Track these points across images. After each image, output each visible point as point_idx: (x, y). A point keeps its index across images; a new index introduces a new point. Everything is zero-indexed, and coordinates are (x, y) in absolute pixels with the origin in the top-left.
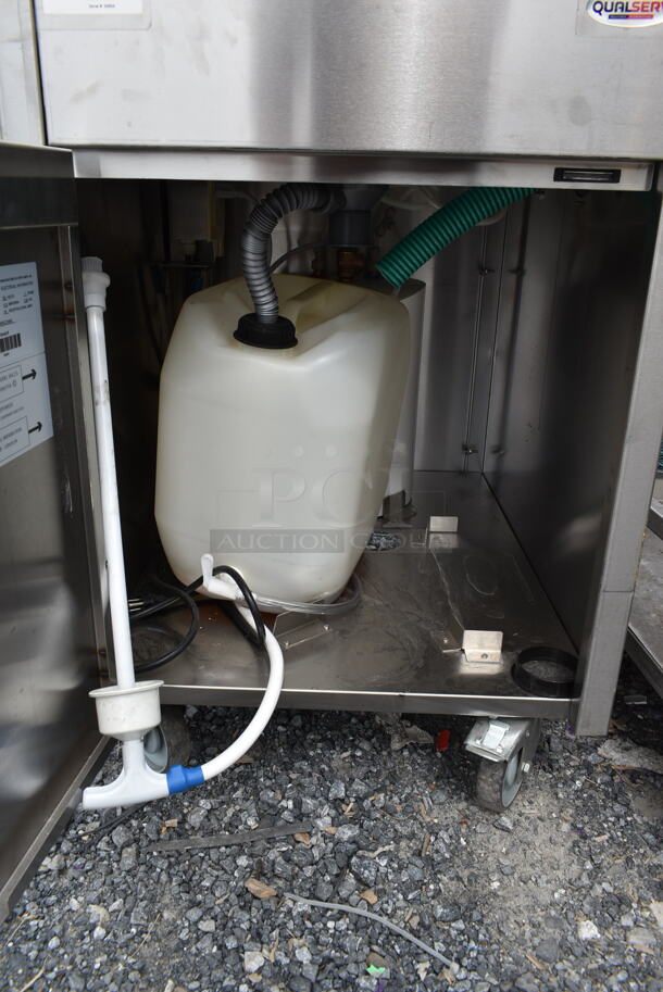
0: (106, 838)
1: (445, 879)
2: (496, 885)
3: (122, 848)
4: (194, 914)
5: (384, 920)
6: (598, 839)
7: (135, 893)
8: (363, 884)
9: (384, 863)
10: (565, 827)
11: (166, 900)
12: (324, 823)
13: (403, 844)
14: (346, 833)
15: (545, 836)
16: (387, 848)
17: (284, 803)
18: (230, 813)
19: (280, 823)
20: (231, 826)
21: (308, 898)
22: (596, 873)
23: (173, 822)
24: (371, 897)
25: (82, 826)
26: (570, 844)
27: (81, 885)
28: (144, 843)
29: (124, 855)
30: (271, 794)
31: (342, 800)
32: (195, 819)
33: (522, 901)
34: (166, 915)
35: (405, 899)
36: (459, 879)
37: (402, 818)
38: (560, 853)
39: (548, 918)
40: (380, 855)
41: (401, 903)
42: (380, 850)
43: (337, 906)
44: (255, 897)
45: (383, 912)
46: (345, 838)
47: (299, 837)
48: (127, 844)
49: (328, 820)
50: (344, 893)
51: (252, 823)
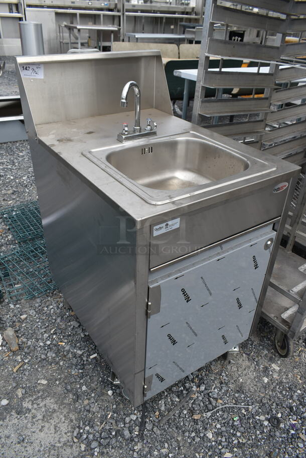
0: (146, 430)
1: (230, 386)
2: (241, 380)
3: (152, 429)
4: (187, 434)
5: (227, 405)
6: (252, 354)
7: (168, 439)
8: (216, 399)
9: (216, 390)
10: (244, 355)
11: (176, 435)
12: (194, 388)
13: (216, 382)
14: (203, 388)
15: (241, 360)
16: (214, 386)
17: (180, 389)
18: (169, 400)
19: (185, 395)
20: (173, 404)
21: (208, 412)
22: (258, 364)
23: (157, 413)
24: (220, 401)
25: (134, 431)
26: (247, 359)
27: (152, 447)
28: (156, 424)
29: (155, 431)
30: (175, 388)
31: (193, 379)
32: (163, 408)
33: (249, 381)
34: (179, 439)
35: (227, 397)
36: (233, 383)
37: (210, 375)
38: (247, 363)
39: (256, 382)
40: (214, 389)
41: (227, 399)
42: (213, 388)
43: (215, 410)
44: (197, 420)
45: (225, 404)
46: (203, 389)
47: (193, 396)
48: (153, 428)
49: (194, 387)
50: (214, 404)
51: (177, 400)
